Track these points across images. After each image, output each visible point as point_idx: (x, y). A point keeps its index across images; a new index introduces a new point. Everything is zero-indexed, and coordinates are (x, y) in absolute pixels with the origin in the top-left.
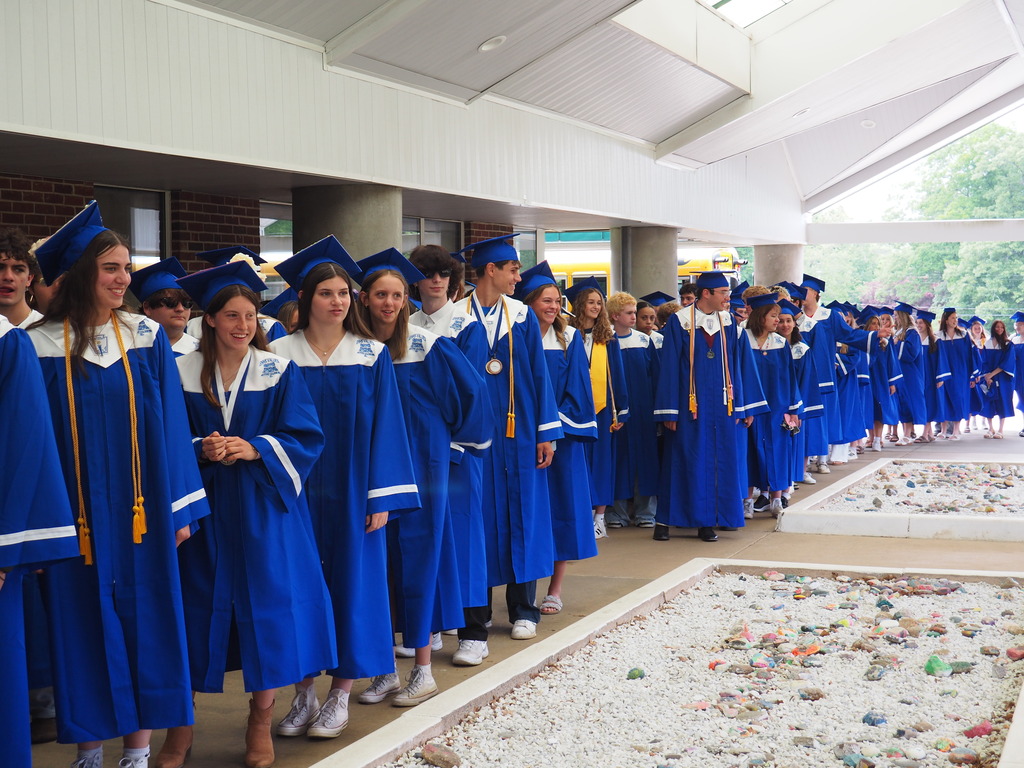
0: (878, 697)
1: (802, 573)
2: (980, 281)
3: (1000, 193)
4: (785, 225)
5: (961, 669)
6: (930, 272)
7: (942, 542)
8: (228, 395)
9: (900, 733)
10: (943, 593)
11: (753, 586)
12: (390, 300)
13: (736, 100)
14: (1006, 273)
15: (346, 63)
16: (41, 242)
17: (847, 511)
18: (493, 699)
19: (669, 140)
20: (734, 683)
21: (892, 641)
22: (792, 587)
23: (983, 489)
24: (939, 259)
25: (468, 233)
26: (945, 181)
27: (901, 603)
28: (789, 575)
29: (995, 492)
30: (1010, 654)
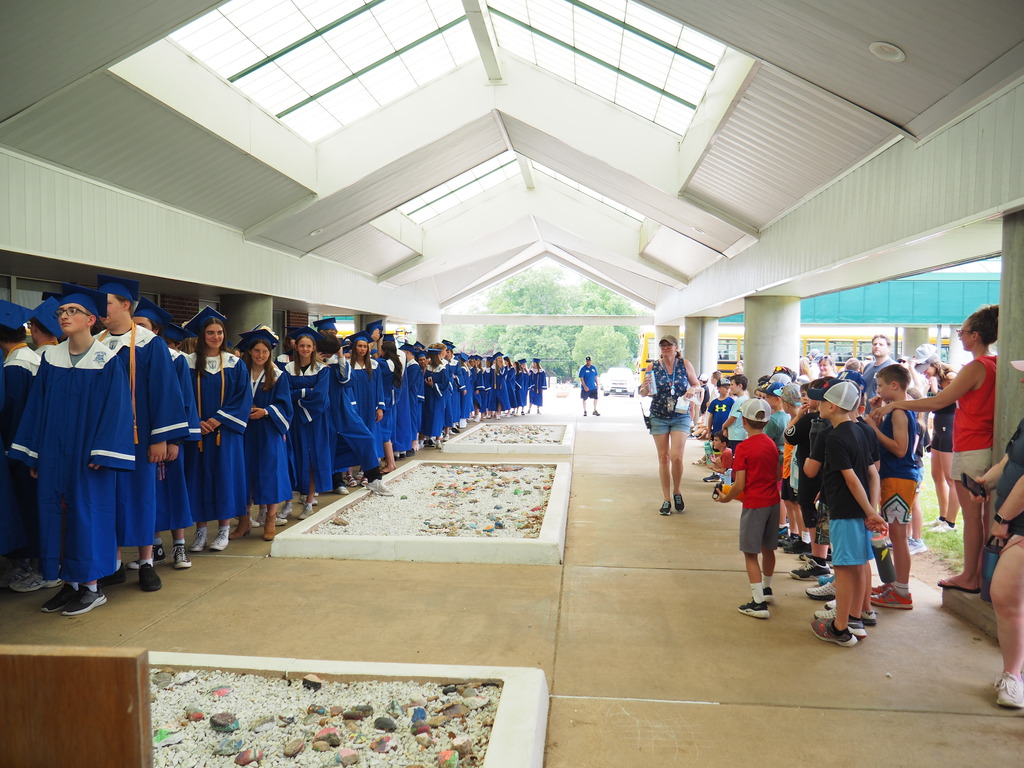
0: (498, 501)
1: (458, 465)
2: (516, 343)
3: (526, 299)
4: (432, 316)
5: (527, 493)
6: (492, 338)
7: (511, 455)
8: (254, 384)
9: (509, 511)
10: (516, 470)
11: (438, 470)
12: (306, 348)
13: (415, 258)
14: (529, 339)
15: (254, 240)
16: (186, 323)
17: (471, 443)
18: (351, 506)
19: (384, 275)
20: (443, 499)
21: (500, 485)
22: (455, 470)
23: (527, 435)
24: (497, 331)
25: (288, 316)
26: (500, 292)
27: (500, 474)
28: (453, 466)
29: (532, 436)
30: (544, 488)
